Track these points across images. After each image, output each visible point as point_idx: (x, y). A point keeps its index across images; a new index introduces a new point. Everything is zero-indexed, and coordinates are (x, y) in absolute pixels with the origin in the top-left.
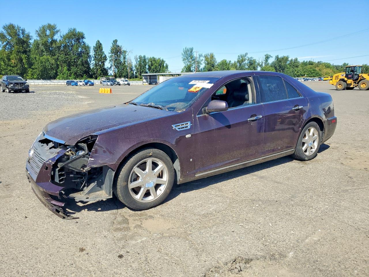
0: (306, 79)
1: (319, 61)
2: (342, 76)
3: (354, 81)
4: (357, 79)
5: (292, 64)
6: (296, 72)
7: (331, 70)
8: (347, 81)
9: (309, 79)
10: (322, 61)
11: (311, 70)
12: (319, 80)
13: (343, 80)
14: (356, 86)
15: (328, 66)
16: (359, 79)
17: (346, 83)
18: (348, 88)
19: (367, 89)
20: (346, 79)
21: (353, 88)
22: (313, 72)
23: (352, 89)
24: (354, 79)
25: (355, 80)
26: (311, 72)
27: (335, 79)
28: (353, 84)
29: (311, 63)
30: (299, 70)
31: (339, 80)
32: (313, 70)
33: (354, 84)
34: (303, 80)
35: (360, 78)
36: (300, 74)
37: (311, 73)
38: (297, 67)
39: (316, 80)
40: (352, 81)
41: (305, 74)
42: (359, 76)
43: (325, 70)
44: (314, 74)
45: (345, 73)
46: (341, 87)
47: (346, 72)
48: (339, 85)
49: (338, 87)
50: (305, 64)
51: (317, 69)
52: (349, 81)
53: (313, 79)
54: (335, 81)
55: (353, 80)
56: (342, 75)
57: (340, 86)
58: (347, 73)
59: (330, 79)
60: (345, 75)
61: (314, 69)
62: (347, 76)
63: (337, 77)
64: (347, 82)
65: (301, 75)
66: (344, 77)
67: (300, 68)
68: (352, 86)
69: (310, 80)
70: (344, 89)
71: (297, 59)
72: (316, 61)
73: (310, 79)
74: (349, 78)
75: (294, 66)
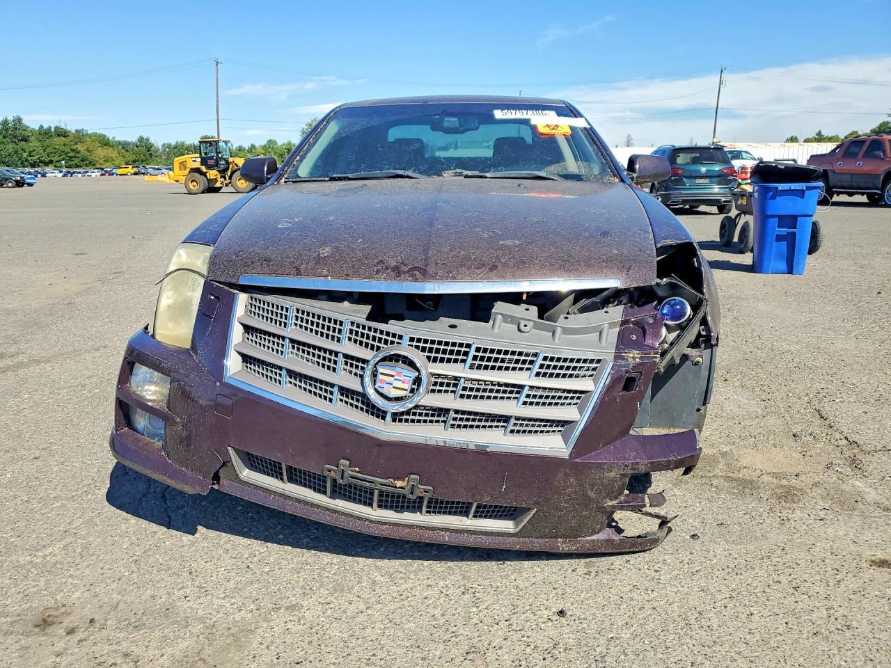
0: (69, 172)
1: (79, 128)
2: (195, 161)
3: (220, 173)
4: (227, 169)
5: (10, 132)
6: (25, 155)
7: (116, 152)
8: (206, 172)
9: (74, 172)
10: (85, 129)
11: (67, 149)
12: (102, 175)
13: (197, 170)
14: (227, 185)
15: (105, 142)
16: (230, 168)
17: (206, 177)
18: (212, 189)
19: (250, 189)
20: (204, 169)
21: (221, 188)
22: (72, 154)
23: (217, 190)
24: (221, 169)
25: (223, 172)
26: (68, 155)
27: (180, 170)
28: (219, 179)
29: (62, 133)
30: (34, 150)
31: (188, 170)
32: (73, 150)
33: (222, 179)
34: (61, 175)
35: (231, 166)
36: (39, 159)
37: (68, 158)
38: (25, 139)
39: (93, 175)
40: (217, 173)
41: (53, 159)
42: (228, 163)
43: (101, 152)
44: (76, 161)
45: (198, 155)
46: (197, 187)
47: (201, 154)
48: (192, 182)
49: (191, 186)
50: (45, 134)
51: (80, 147)
52: (213, 174)
53: (86, 172)
54: (180, 174)
55: (219, 171)
56: (193, 161)
57: (195, 183)
58: (203, 155)
59: (132, 172)
60: (199, 160)
61: (74, 147)
62: (204, 162)
63: (183, 165)
64: (208, 174)
65: (41, 162)
66: (197, 165)
67: (34, 143)
68: (218, 185)
69: (80, 175)
70: (203, 192)
71: (20, 120)
72: (72, 128)
73: (80, 173)
74: (209, 167)
75: (15, 137)
